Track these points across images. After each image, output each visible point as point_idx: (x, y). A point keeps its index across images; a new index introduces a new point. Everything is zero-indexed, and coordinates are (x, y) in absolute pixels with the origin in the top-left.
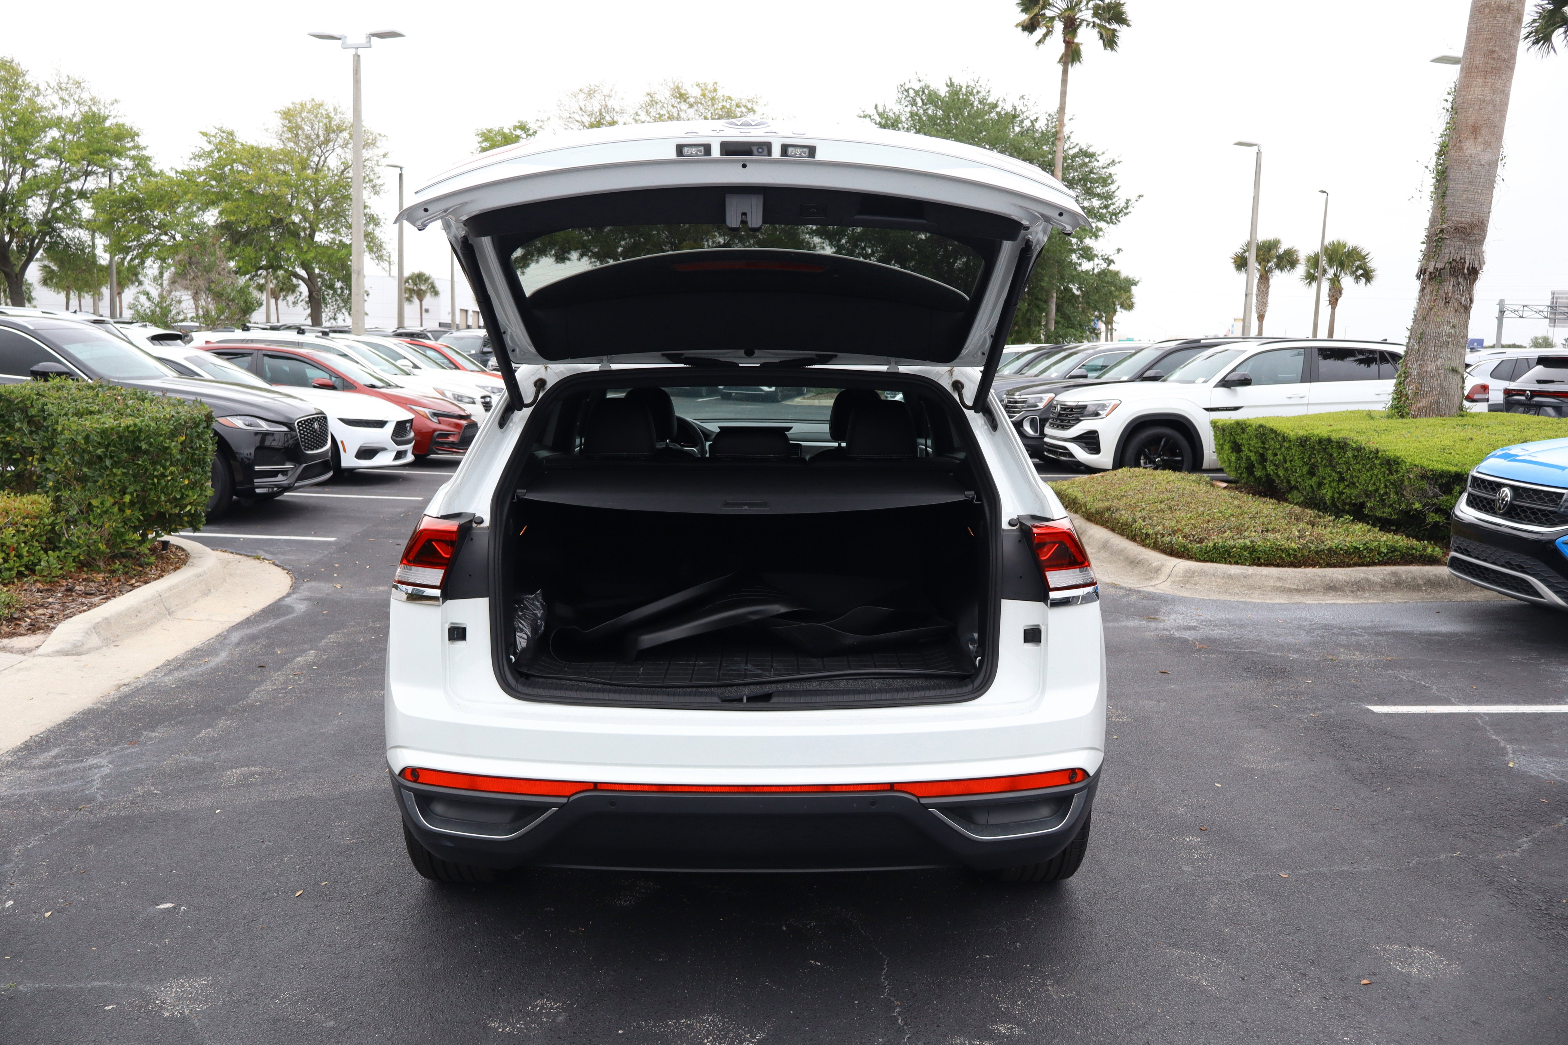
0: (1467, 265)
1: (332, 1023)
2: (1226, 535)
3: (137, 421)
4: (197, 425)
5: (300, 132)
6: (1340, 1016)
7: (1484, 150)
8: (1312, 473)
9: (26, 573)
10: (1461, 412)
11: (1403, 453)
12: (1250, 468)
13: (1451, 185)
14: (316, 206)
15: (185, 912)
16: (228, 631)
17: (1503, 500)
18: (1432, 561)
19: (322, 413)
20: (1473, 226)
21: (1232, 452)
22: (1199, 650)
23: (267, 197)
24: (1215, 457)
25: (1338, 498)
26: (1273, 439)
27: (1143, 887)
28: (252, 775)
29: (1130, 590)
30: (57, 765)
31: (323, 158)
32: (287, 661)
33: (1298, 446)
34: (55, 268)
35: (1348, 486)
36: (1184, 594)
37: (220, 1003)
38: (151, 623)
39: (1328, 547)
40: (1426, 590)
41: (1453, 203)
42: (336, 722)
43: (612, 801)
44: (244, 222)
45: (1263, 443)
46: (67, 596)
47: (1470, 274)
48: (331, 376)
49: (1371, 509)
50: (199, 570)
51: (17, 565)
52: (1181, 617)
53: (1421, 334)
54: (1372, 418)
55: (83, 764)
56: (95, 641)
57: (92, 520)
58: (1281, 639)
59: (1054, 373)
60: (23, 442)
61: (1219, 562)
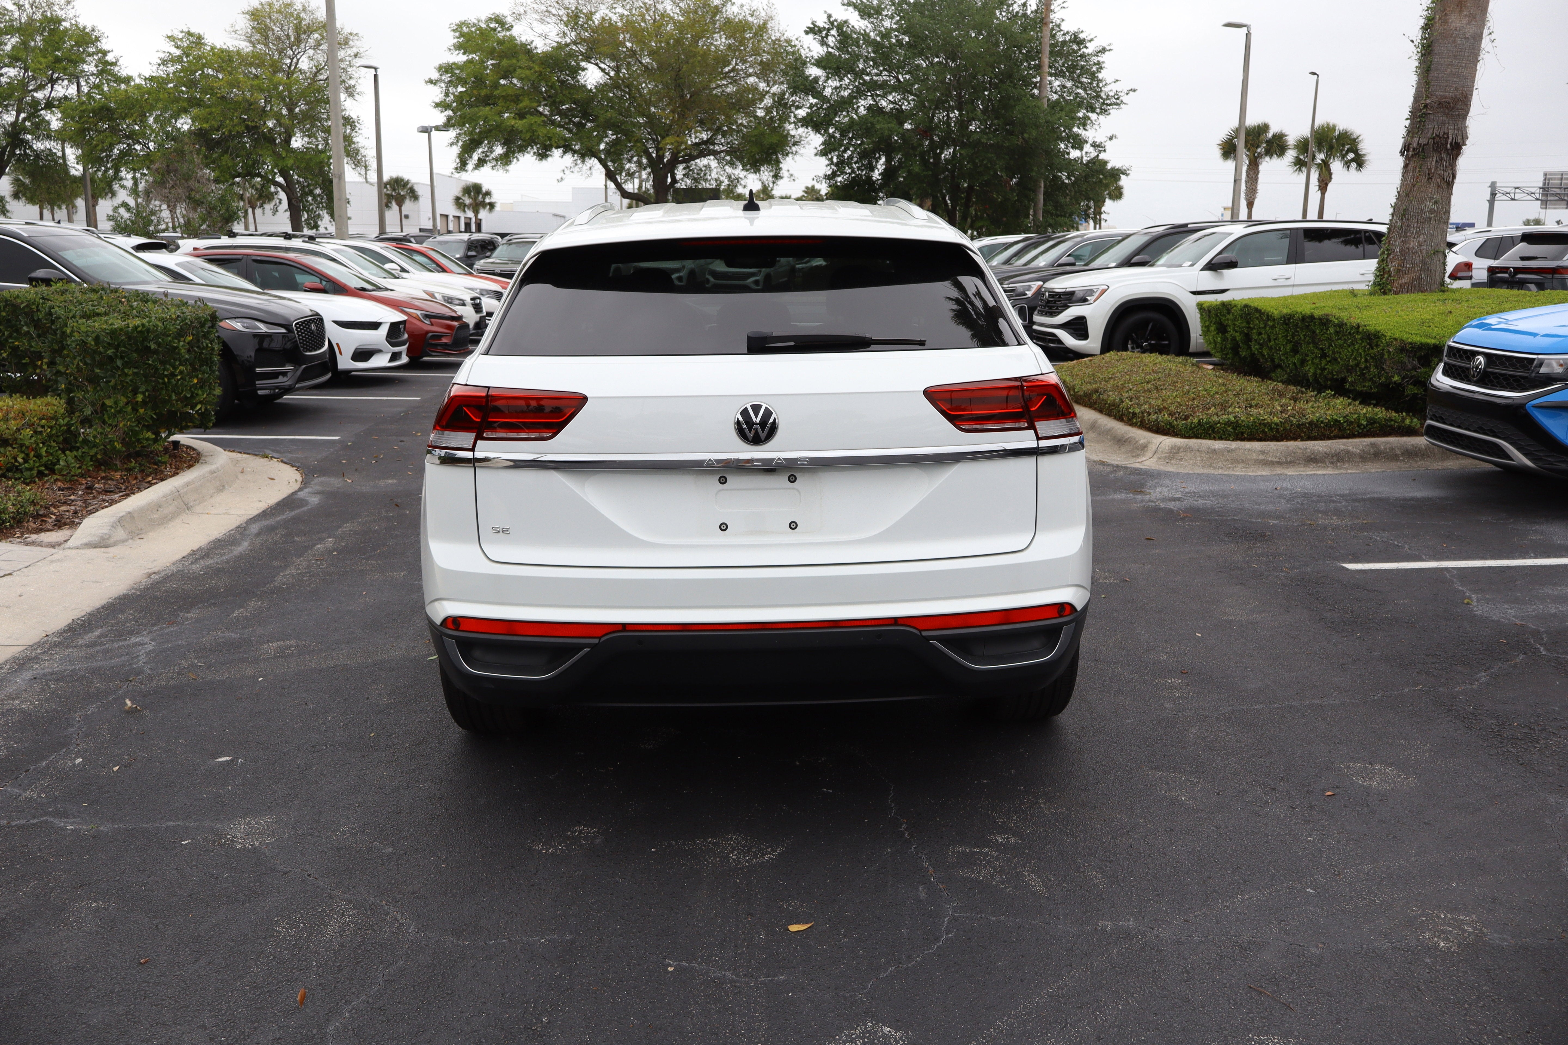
0: (1450, 140)
1: (390, 850)
2: (1210, 411)
3: (145, 321)
4: (203, 325)
5: (270, 33)
6: (1305, 821)
7: (1469, 23)
8: (1295, 351)
9: (46, 472)
10: (1442, 287)
11: (1383, 327)
12: (1235, 349)
13: (1436, 59)
14: (291, 110)
15: (242, 764)
16: (246, 523)
17: (1477, 367)
18: (1410, 432)
19: (317, 314)
20: (1456, 100)
21: (1218, 333)
22: (1183, 519)
23: (240, 103)
24: (1201, 340)
25: (1320, 374)
26: (1257, 318)
27: (1127, 721)
28: (289, 647)
29: (1117, 466)
30: (101, 644)
31: (295, 60)
32: (307, 548)
33: (1282, 324)
34: (27, 181)
35: (1330, 361)
36: (1170, 469)
37: (286, 836)
38: (172, 518)
39: (1309, 420)
40: (1403, 460)
41: (1438, 77)
42: (362, 601)
43: (640, 640)
44: (218, 130)
45: (1248, 323)
46: (88, 494)
47: (1453, 150)
48: (321, 280)
49: (1352, 383)
50: (213, 467)
51: (37, 464)
52: (1166, 490)
53: (1404, 210)
54: (1355, 296)
55: (126, 643)
56: (120, 534)
57: (107, 419)
58: (1262, 507)
59: (1042, 262)
60: (31, 346)
61: (1204, 438)
